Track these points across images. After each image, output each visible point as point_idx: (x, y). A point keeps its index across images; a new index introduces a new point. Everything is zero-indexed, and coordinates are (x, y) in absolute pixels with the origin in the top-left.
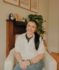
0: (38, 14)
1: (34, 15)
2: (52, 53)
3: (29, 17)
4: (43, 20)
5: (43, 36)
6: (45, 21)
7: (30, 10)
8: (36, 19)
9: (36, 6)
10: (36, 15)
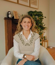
0: (38, 11)
1: (34, 11)
2: (53, 48)
3: (29, 14)
4: (43, 16)
5: (44, 32)
6: (45, 17)
7: (30, 7)
8: (36, 15)
9: (36, 2)
10: (36, 11)
